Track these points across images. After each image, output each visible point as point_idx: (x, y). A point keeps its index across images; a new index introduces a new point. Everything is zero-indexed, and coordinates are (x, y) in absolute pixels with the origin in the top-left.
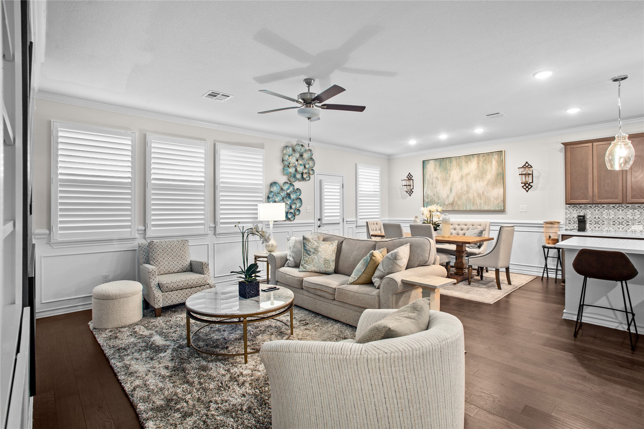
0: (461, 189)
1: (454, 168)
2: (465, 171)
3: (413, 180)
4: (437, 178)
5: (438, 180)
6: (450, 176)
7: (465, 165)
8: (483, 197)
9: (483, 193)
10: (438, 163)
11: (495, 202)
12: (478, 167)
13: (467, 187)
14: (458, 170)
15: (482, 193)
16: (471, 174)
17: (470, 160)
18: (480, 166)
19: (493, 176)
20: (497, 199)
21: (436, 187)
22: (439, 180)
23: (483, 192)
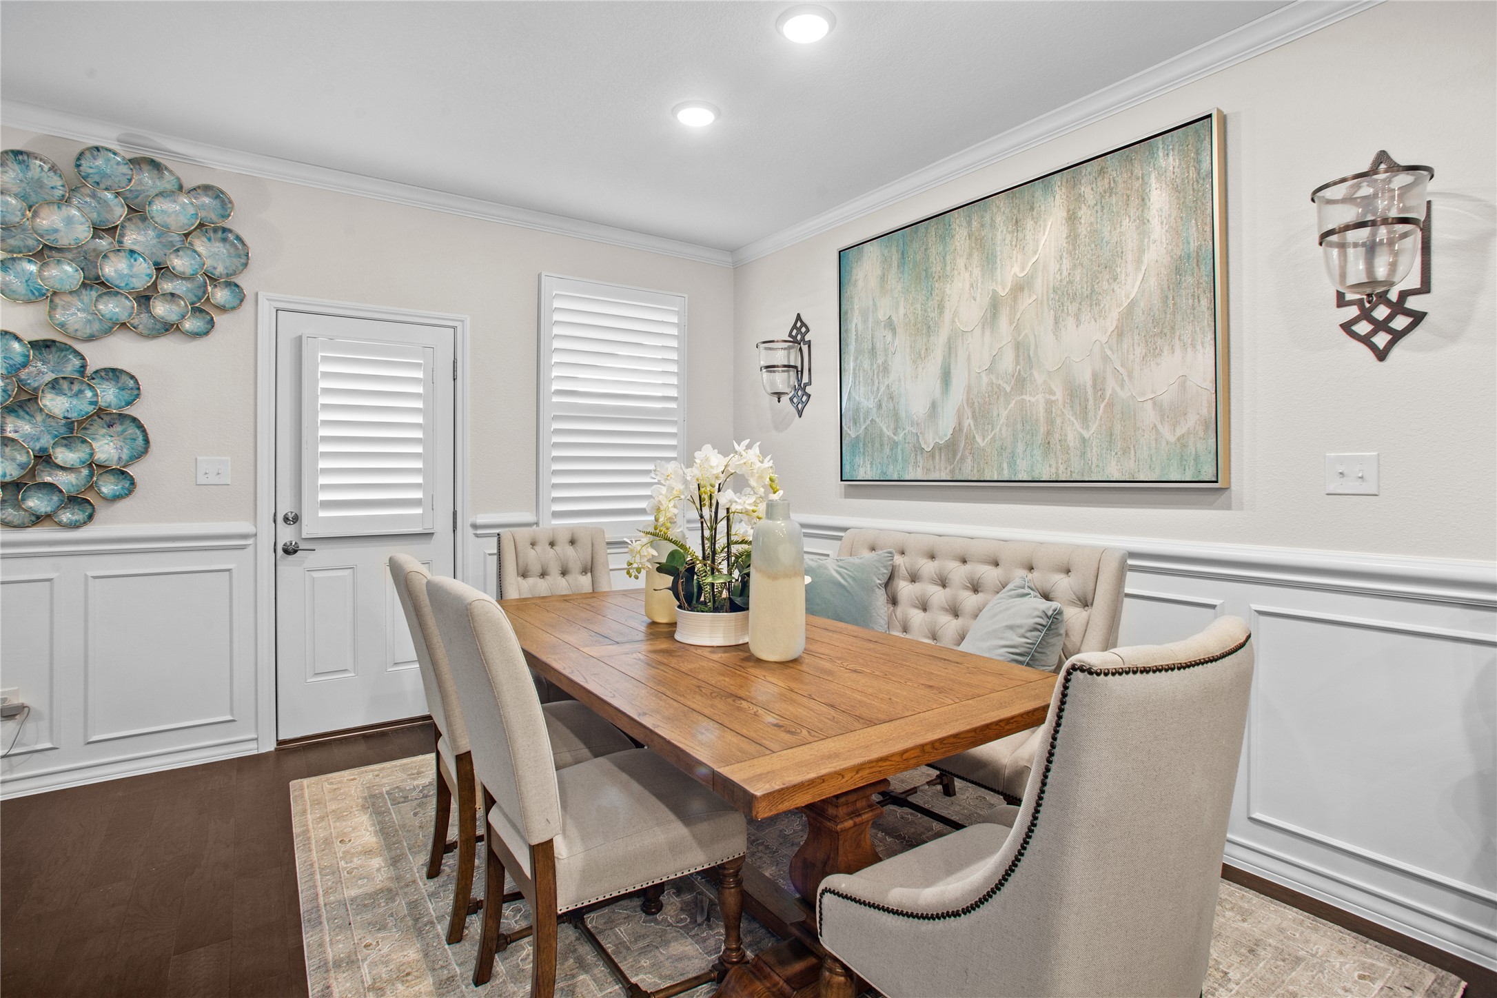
0: (990, 370)
1: (961, 262)
2: (1012, 269)
3: (809, 343)
4: (890, 325)
5: (894, 331)
6: (941, 307)
7: (1009, 237)
8: (1097, 408)
9: (1094, 386)
10: (894, 250)
11: (1165, 431)
12: (1073, 237)
13: (1017, 357)
14: (977, 272)
15: (1089, 383)
16: (1039, 284)
17: (1032, 209)
18: (1083, 230)
19: (1153, 281)
20: (1172, 413)
21: (885, 369)
22: (900, 331)
23: (1095, 376)
